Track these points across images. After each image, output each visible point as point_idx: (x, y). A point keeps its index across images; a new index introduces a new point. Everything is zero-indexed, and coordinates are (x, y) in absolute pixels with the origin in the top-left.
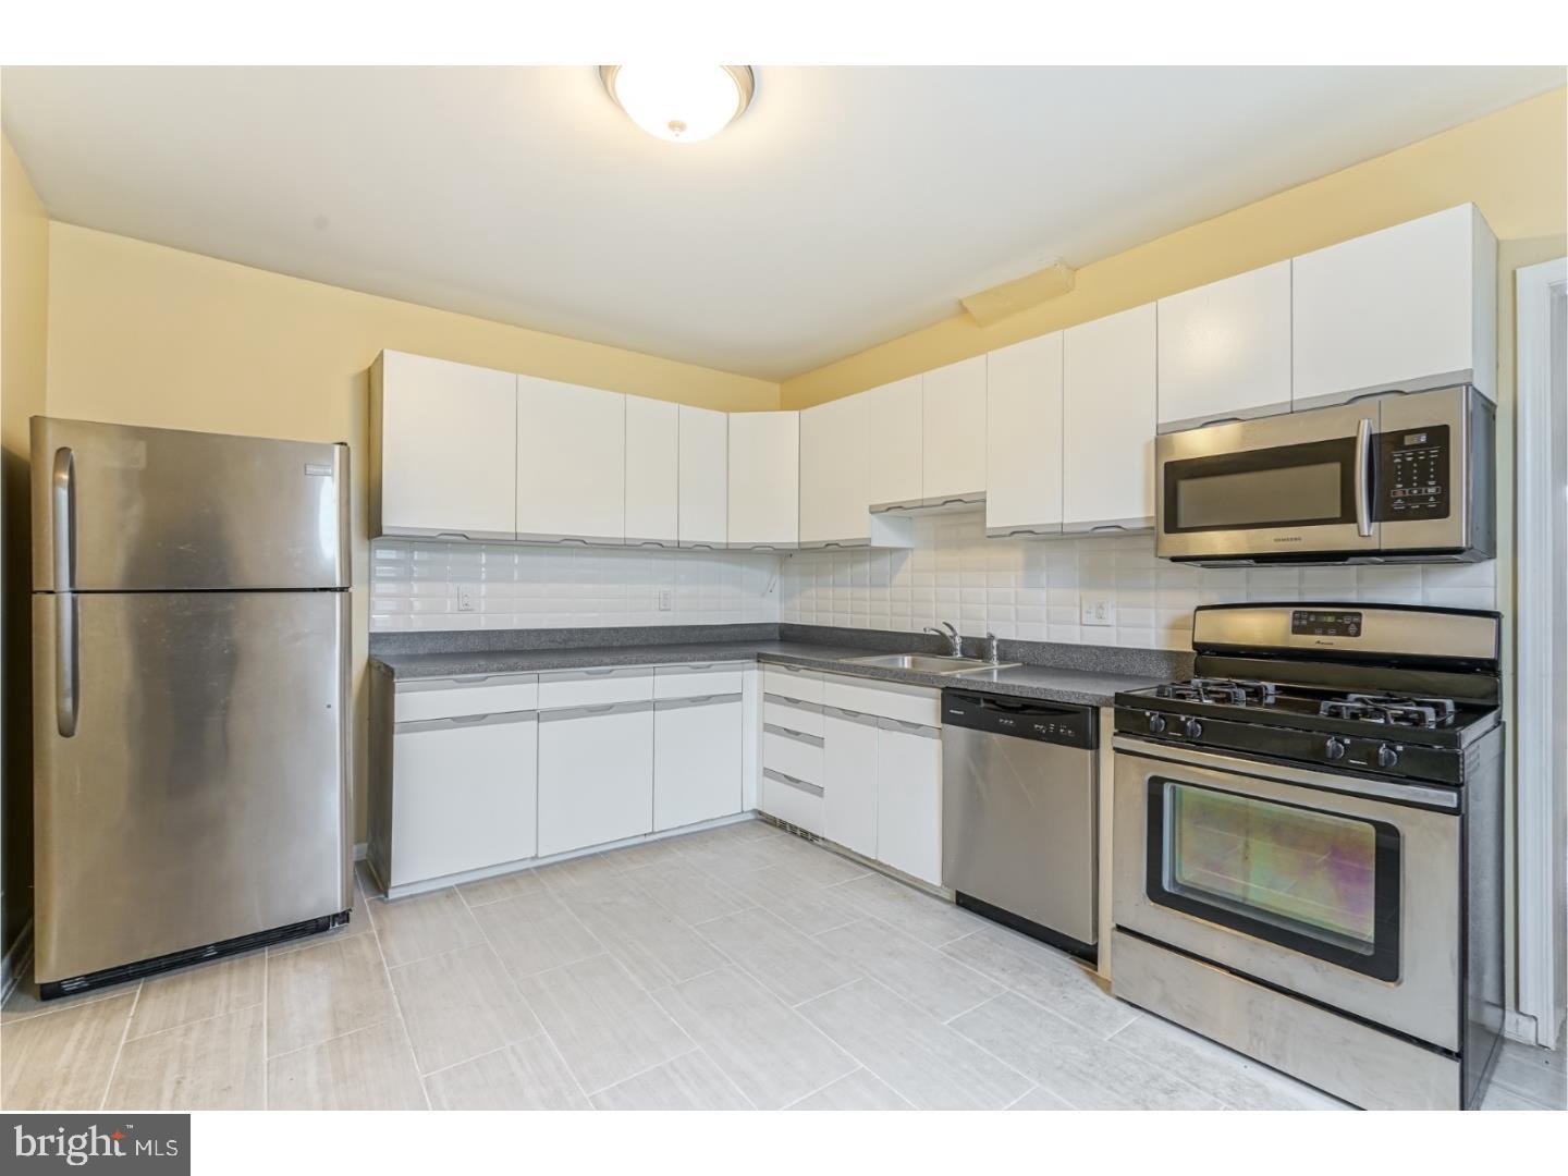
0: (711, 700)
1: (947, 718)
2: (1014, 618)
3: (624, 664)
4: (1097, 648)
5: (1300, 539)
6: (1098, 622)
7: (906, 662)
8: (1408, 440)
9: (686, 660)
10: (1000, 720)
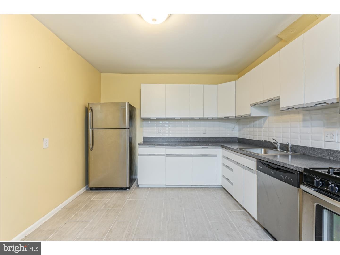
0: (208, 156)
1: (258, 169)
2: (299, 138)
3: (185, 145)
4: (331, 150)
6: (331, 140)
9: (201, 146)
10: (271, 172)
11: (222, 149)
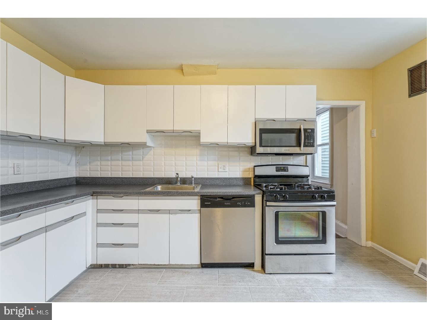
2: (196, 171)
4: (223, 178)
5: (289, 150)
6: (223, 171)
7: (159, 188)
8: (308, 131)
10: (225, 203)
11: (92, 199)
